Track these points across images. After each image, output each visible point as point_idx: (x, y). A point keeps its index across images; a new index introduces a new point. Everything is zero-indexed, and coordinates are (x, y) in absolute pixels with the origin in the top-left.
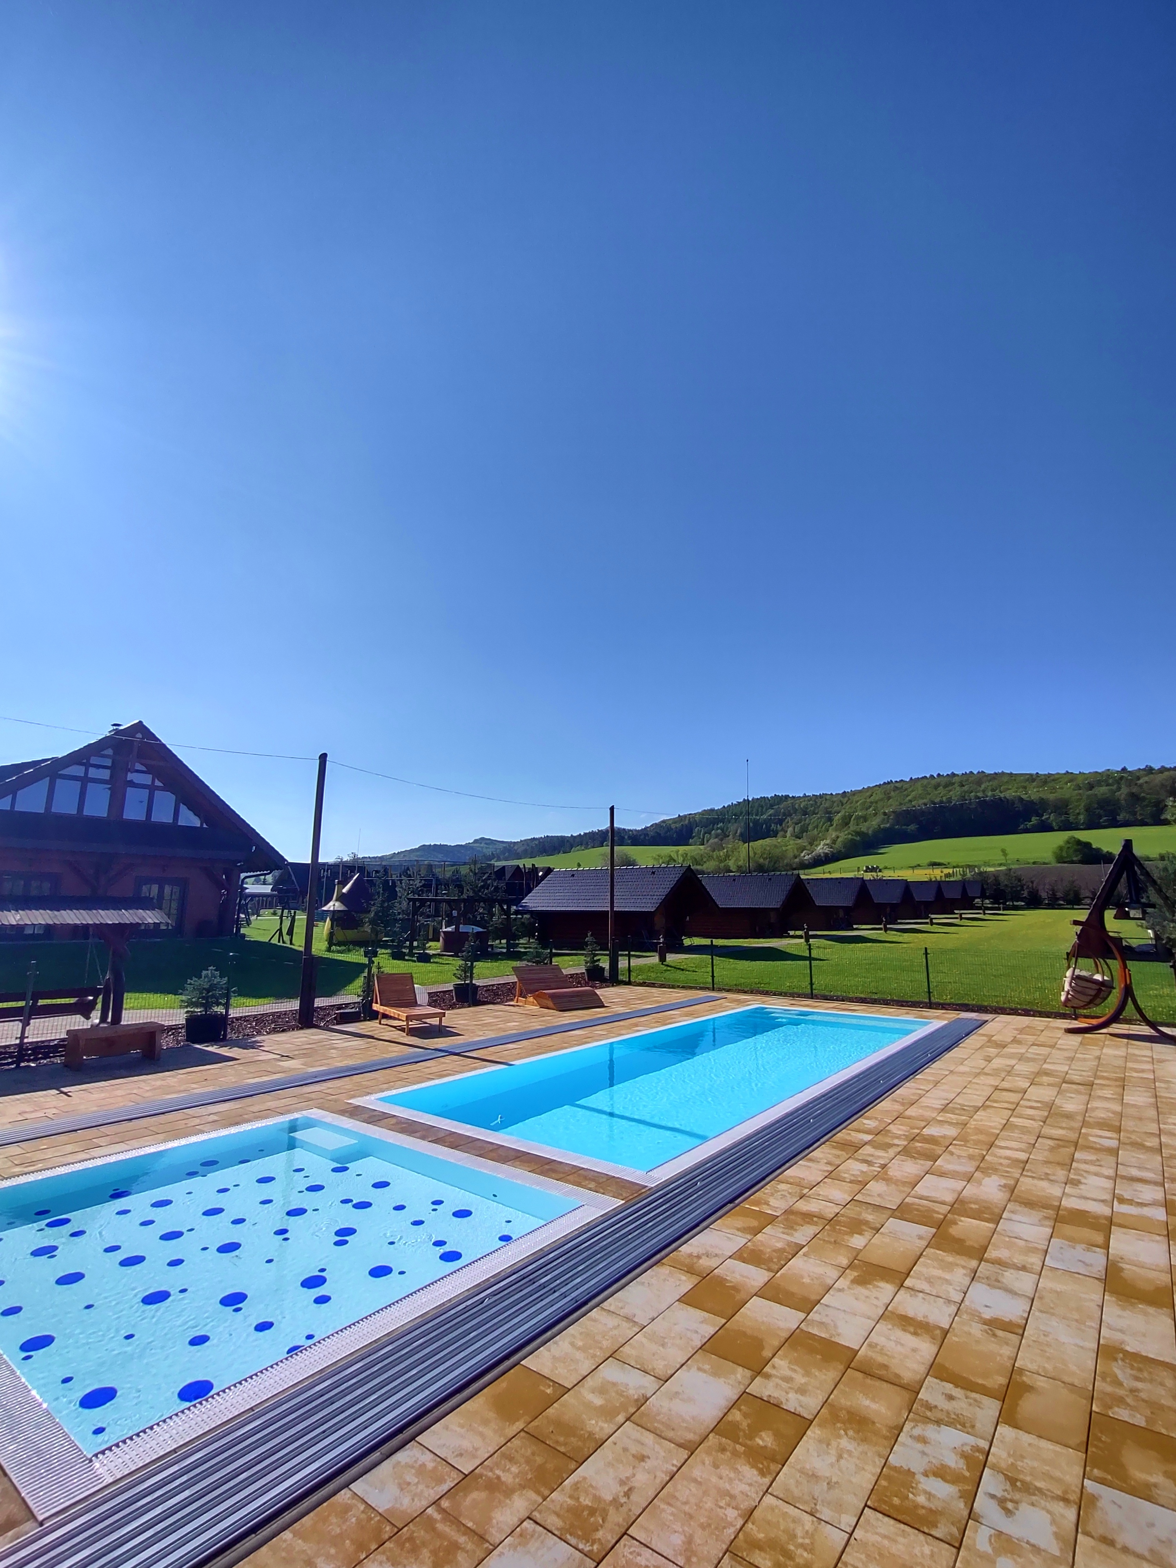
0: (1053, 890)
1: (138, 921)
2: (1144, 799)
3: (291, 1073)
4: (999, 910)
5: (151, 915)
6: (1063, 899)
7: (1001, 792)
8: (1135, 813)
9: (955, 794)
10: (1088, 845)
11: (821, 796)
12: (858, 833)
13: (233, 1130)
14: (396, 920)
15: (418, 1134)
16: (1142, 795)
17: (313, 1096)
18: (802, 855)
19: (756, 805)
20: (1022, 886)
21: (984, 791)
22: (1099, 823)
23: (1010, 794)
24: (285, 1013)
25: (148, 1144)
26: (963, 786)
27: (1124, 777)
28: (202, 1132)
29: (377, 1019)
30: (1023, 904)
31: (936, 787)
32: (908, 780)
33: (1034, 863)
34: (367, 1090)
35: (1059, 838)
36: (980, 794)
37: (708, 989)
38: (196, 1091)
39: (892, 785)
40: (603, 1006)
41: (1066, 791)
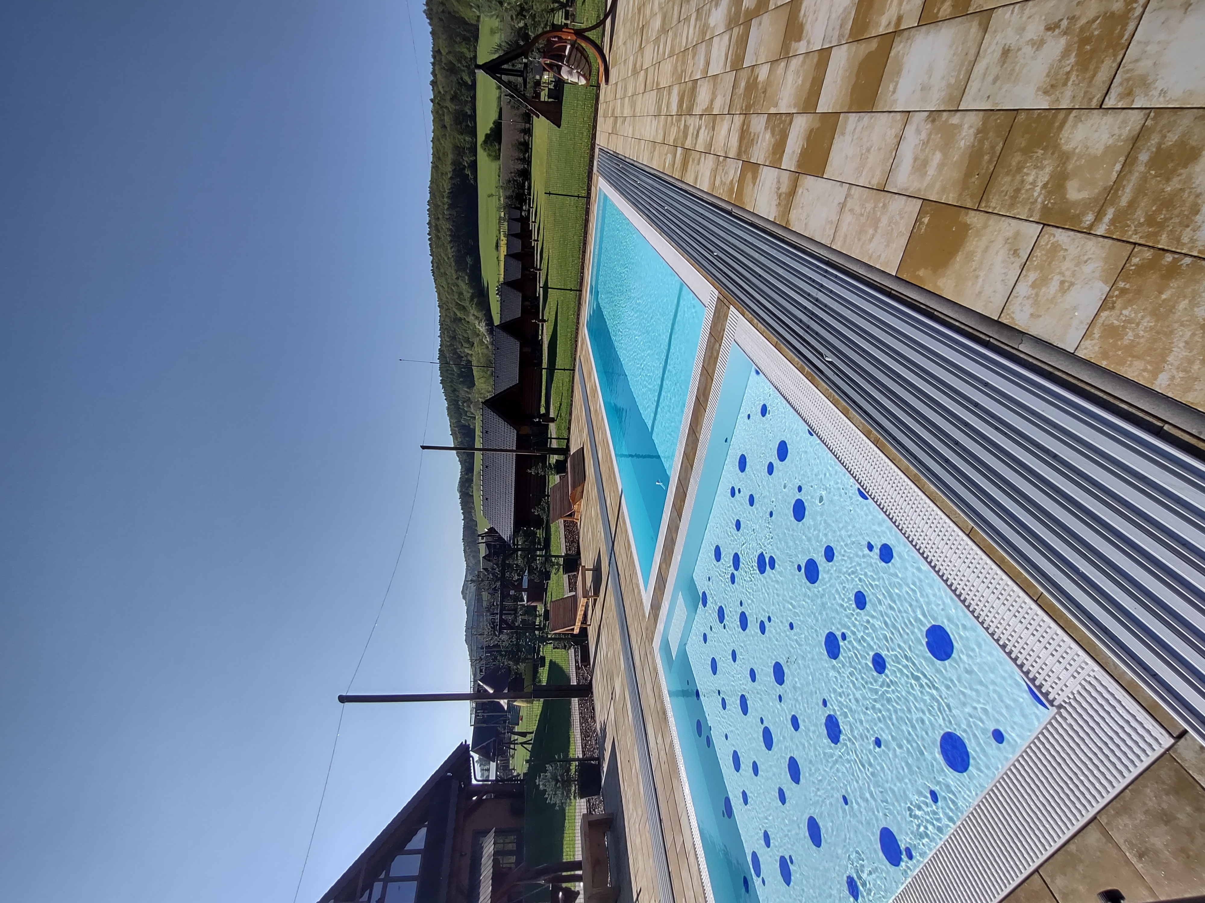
0: (517, 159)
1: (491, 861)
2: (455, 92)
3: (625, 683)
4: (530, 199)
5: (487, 848)
6: (524, 154)
7: (445, 192)
8: (466, 101)
9: (445, 226)
10: (487, 136)
11: (441, 325)
12: (472, 299)
13: (670, 714)
14: (517, 643)
15: (674, 536)
16: (452, 92)
17: (642, 653)
18: (486, 342)
19: (445, 374)
20: (514, 180)
21: (444, 204)
22: (472, 127)
23: (446, 186)
24: (581, 713)
25: (681, 795)
26: (438, 218)
27: (438, 102)
28: (672, 744)
29: (586, 628)
30: (526, 183)
31: (438, 238)
32: (432, 258)
33: (499, 176)
34: (639, 605)
35: (482, 156)
36: (446, 207)
37: (574, 373)
38: (638, 767)
39: (435, 270)
40: (583, 448)
41: (447, 145)
